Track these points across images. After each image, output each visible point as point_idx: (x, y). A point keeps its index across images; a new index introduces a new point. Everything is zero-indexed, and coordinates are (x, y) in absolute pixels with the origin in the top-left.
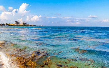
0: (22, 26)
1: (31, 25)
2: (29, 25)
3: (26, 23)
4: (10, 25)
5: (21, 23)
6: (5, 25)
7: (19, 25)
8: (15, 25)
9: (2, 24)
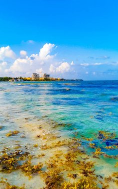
0: (43, 80)
1: (57, 80)
2: (54, 78)
3: (49, 76)
4: (25, 80)
5: (42, 76)
6: (19, 80)
7: (39, 80)
8: (33, 79)
9: (15, 79)
